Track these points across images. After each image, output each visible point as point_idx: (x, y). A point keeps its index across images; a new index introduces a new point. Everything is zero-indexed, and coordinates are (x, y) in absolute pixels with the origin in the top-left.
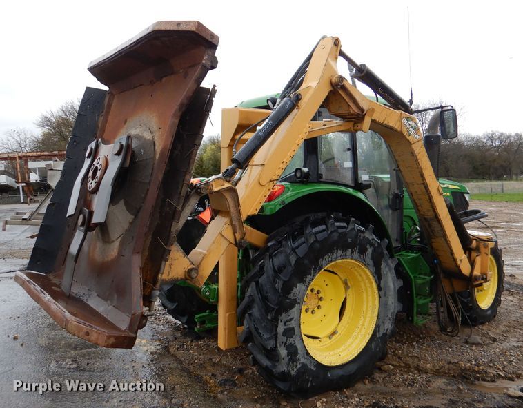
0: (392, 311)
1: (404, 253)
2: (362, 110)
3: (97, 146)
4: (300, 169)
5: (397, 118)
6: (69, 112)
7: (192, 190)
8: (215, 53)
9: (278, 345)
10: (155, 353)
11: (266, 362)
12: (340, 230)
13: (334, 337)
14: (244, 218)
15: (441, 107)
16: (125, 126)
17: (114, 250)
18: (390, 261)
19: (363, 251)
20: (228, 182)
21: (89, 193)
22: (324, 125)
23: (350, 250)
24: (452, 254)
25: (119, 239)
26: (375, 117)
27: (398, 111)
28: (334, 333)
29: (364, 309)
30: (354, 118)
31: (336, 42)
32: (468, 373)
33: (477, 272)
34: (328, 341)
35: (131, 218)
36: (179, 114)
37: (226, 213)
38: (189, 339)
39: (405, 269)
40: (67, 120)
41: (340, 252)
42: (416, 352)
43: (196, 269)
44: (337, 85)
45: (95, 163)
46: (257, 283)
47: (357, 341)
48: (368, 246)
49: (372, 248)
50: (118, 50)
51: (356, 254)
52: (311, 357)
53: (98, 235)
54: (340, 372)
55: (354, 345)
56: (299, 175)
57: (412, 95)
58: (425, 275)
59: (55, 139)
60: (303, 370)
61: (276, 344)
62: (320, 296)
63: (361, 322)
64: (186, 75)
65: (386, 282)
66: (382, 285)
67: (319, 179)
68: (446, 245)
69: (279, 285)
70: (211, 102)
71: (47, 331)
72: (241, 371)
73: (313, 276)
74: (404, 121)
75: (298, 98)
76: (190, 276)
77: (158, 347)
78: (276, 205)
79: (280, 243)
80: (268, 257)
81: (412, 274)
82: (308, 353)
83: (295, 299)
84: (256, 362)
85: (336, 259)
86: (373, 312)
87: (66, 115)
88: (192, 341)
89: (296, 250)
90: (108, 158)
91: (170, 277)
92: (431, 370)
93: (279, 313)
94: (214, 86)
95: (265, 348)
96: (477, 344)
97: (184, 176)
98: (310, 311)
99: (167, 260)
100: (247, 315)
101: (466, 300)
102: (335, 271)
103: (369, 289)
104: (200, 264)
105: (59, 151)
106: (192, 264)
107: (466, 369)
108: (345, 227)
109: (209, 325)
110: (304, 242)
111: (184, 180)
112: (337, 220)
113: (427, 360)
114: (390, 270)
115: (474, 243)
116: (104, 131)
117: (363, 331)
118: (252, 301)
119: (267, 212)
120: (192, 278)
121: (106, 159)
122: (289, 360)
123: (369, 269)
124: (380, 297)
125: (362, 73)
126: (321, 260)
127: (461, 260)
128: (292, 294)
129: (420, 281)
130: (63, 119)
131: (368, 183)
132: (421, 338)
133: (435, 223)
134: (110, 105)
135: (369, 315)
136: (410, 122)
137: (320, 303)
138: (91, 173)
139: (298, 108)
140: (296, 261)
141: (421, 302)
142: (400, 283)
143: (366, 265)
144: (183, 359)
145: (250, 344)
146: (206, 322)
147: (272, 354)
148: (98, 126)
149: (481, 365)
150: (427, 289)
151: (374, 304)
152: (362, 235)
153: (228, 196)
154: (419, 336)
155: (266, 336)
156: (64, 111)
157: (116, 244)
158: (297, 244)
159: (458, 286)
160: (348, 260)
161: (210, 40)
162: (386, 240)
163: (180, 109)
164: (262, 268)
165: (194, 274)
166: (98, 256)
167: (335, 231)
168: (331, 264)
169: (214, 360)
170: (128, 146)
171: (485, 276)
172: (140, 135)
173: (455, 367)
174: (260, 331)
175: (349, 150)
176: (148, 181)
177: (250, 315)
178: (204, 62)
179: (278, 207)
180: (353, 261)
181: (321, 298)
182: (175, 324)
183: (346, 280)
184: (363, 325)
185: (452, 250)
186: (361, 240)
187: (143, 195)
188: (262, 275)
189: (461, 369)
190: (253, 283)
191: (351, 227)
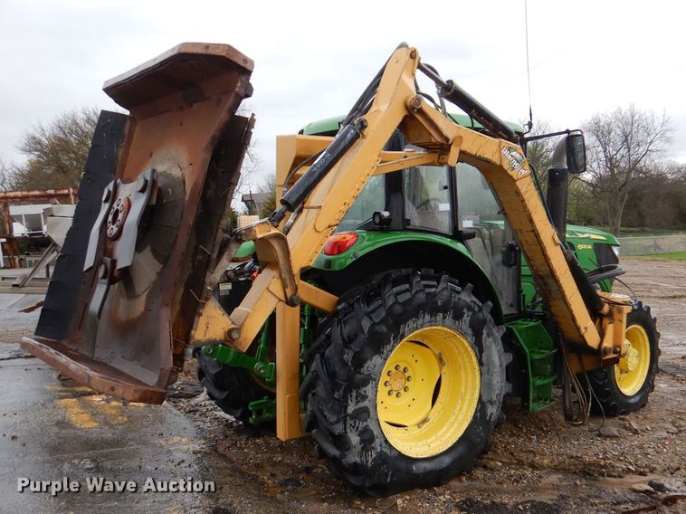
0: (497, 392)
1: (519, 321)
2: (447, 139)
3: (116, 187)
4: (379, 213)
5: (495, 148)
6: (69, 129)
7: (232, 236)
8: (248, 79)
9: (348, 430)
10: (199, 452)
11: (333, 451)
12: (427, 290)
13: (425, 426)
14: (296, 270)
15: (568, 131)
16: (151, 160)
17: (140, 305)
18: (494, 330)
19: (458, 316)
20: (276, 227)
21: (108, 241)
22: (406, 157)
23: (441, 314)
24: (574, 320)
25: (146, 293)
26: (465, 147)
27: (496, 140)
28: (425, 421)
29: (463, 390)
30: (439, 149)
31: (413, 55)
32: (593, 468)
33: (608, 343)
34: (417, 431)
35: (158, 267)
36: (211, 149)
37: (273, 264)
38: (244, 438)
39: (519, 342)
40: (67, 142)
41: (427, 317)
42: (532, 446)
43: (239, 330)
44: (413, 108)
45: (115, 205)
46: (322, 356)
47: (452, 430)
48: (465, 311)
49: (470, 313)
50: (139, 71)
51: (449, 320)
52: (391, 446)
53: (121, 291)
54: (429, 466)
55: (448, 434)
56: (377, 220)
57: (531, 115)
58: (547, 349)
59: (49, 172)
60: (380, 462)
61: (345, 429)
62: (407, 375)
63: (458, 407)
64: (219, 102)
65: (490, 357)
66: (484, 359)
67: (406, 226)
68: (565, 308)
69: (348, 356)
70: (248, 134)
71: (56, 429)
72: (308, 470)
73: (393, 346)
74: (505, 152)
75: (363, 125)
76: (230, 337)
77: (204, 446)
78: (346, 259)
79: (352, 306)
80: (336, 324)
81: (529, 348)
82: (386, 441)
83: (370, 375)
84: (323, 454)
85: (422, 326)
86: (473, 395)
87: (64, 133)
88: (248, 439)
89: (372, 315)
90: (130, 198)
91: (207, 337)
92: (549, 467)
93: (348, 391)
94: (253, 115)
95: (332, 434)
96: (612, 437)
97: (219, 220)
98: (395, 393)
99: (201, 315)
100: (310, 395)
101: (601, 383)
102: (425, 342)
103: (468, 365)
104: (243, 324)
105: (56, 190)
106: (233, 323)
107: (590, 464)
108: (434, 286)
109: (267, 415)
110: (381, 305)
111: (219, 224)
112: (423, 278)
113: (544, 455)
114: (495, 340)
115: (606, 308)
116: (125, 166)
117: (461, 417)
118: (316, 377)
119: (336, 267)
120: (234, 340)
121: (129, 200)
122: (363, 448)
123: (466, 339)
124: (481, 374)
125: (449, 91)
126: (402, 326)
127: (586, 328)
128: (365, 368)
129: (537, 357)
130: (60, 139)
131: (472, 231)
132: (544, 432)
133: (551, 281)
134: (131, 133)
135: (468, 397)
136: (513, 154)
137: (408, 384)
138: (110, 218)
139: (364, 137)
140: (370, 328)
141: (539, 382)
142: (509, 358)
143: (464, 334)
144: (234, 459)
145: (315, 430)
146: (264, 411)
147: (341, 441)
148: (117, 160)
149: (608, 459)
150: (549, 367)
151: (474, 384)
152: (457, 296)
153: (276, 245)
154: (542, 429)
155: (332, 418)
156: (60, 128)
157: (143, 298)
158: (372, 307)
159: (589, 364)
160: (439, 328)
161: (243, 65)
162: (490, 303)
163: (212, 143)
164: (329, 337)
165: (235, 335)
166: (122, 314)
167: (421, 290)
168: (416, 332)
169: (274, 459)
170: (154, 182)
171: (618, 349)
172: (168, 172)
173: (577, 462)
174: (325, 413)
175: (445, 188)
176: (176, 225)
177: (314, 394)
178: (237, 90)
179: (350, 261)
180: (446, 329)
181: (409, 377)
182: (227, 421)
183: (440, 354)
184: (460, 410)
185: (573, 316)
186: (455, 302)
187: (171, 242)
188: (329, 345)
189: (584, 463)
190: (318, 356)
191: (442, 285)
